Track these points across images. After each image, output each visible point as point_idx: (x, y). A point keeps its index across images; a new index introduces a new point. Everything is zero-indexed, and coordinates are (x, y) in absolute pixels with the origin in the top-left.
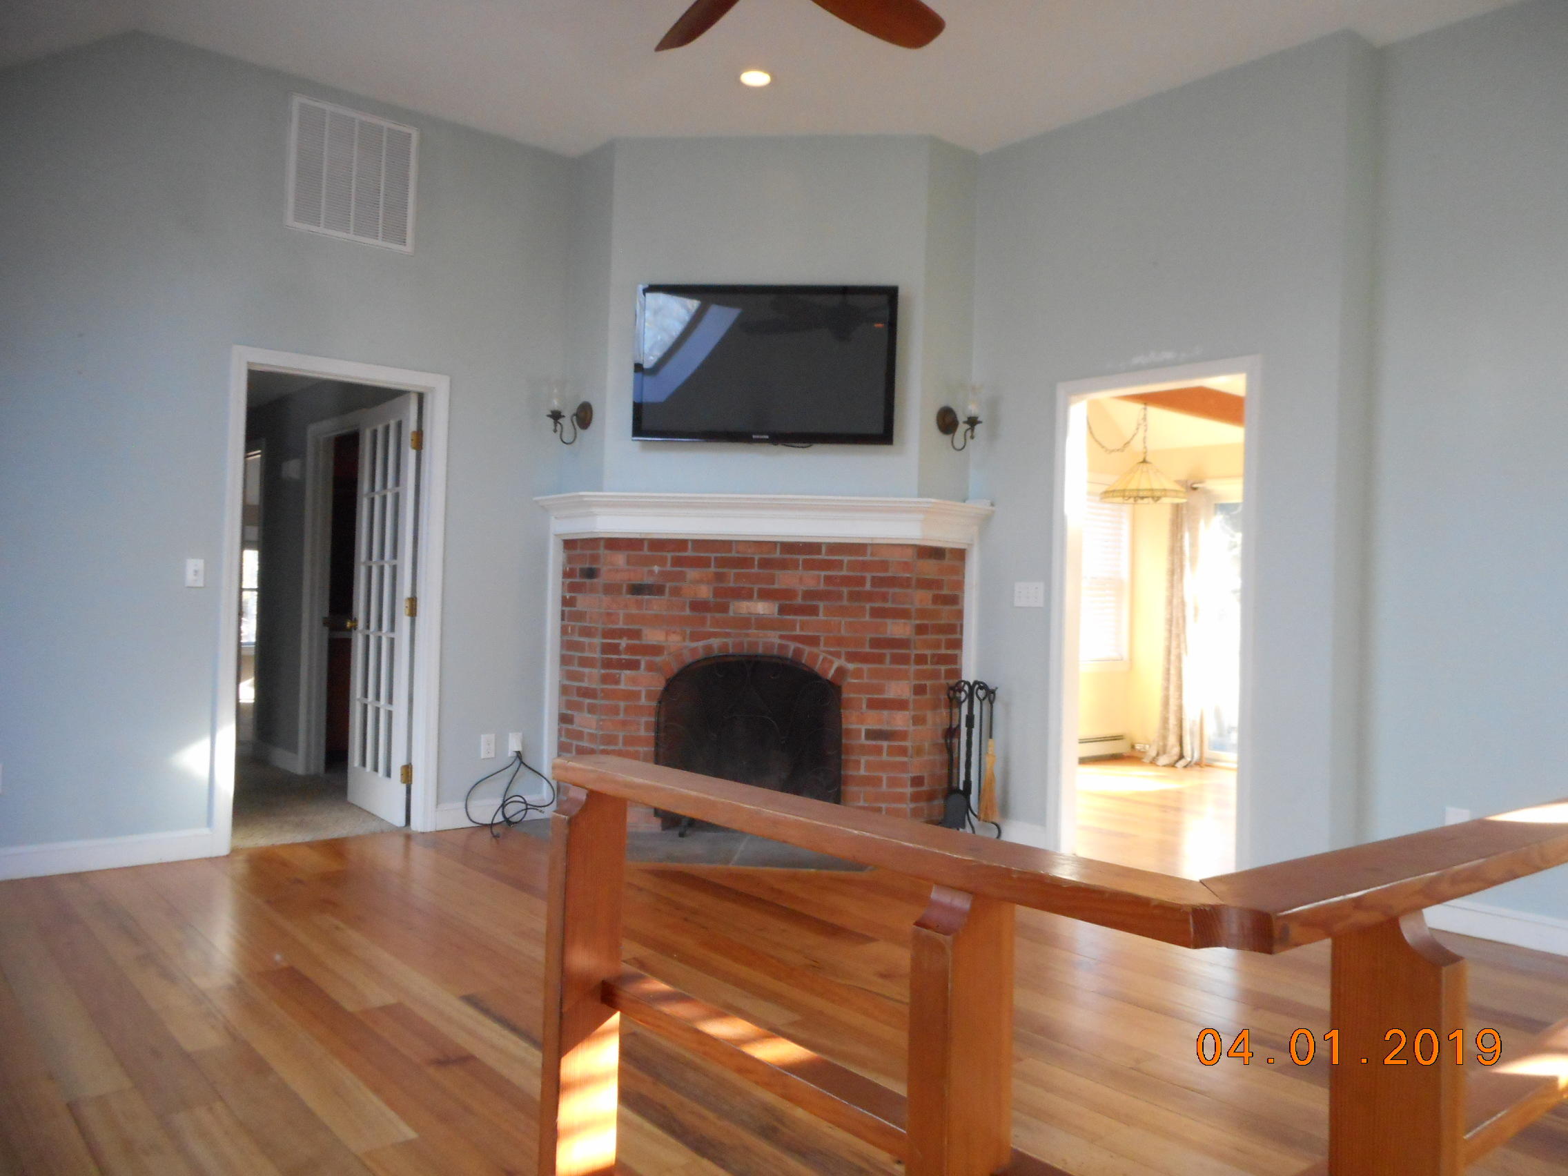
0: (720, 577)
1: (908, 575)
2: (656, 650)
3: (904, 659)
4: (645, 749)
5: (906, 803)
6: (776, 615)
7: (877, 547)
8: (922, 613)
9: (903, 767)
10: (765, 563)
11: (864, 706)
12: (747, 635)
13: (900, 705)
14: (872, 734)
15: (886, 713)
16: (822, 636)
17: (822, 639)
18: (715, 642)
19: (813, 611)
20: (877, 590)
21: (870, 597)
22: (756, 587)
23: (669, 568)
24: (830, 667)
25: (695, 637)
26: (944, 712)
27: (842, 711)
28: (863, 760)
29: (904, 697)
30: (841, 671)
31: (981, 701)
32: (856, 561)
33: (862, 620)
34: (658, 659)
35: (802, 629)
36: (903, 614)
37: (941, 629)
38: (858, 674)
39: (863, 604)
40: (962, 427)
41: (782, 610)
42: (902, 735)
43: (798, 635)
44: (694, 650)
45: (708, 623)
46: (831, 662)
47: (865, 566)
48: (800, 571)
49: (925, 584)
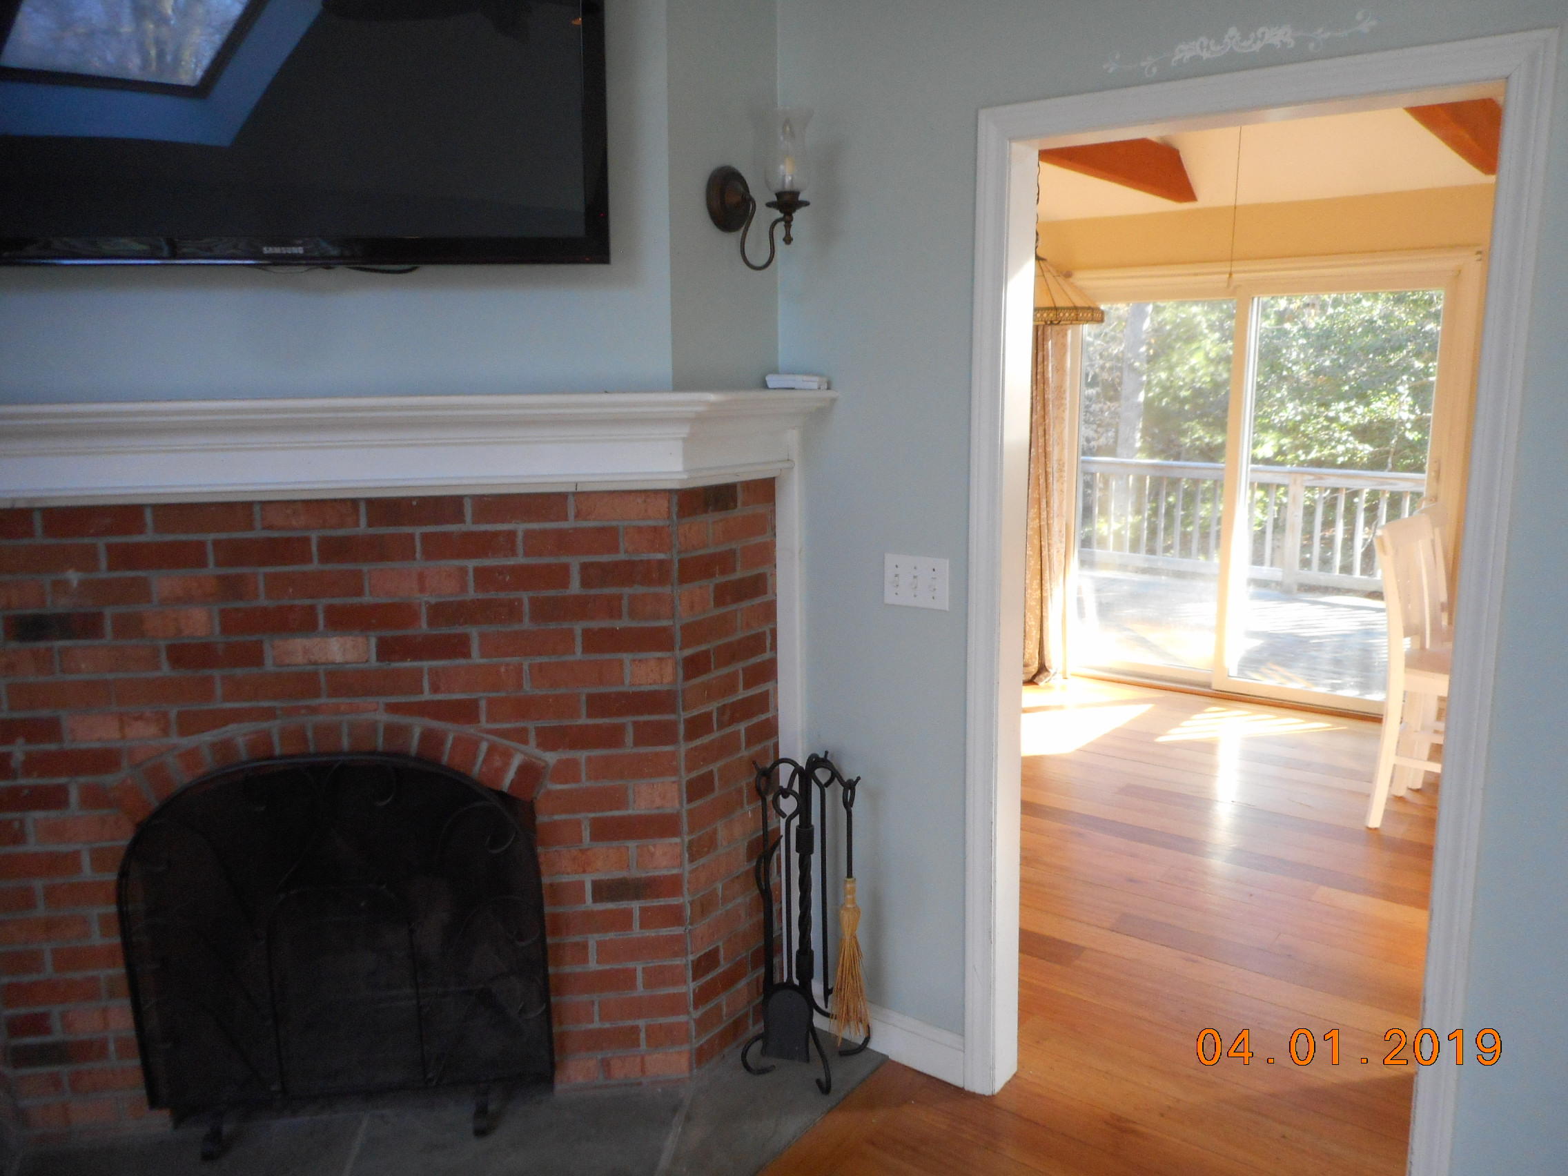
0: (232, 587)
1: (661, 556)
2: (105, 760)
3: (664, 734)
4: (111, 972)
5: (688, 1013)
6: (374, 662)
7: (586, 499)
8: (693, 632)
9: (674, 946)
10: (335, 549)
11: (586, 834)
12: (313, 710)
13: (663, 826)
14: (604, 891)
15: (632, 844)
16: (482, 697)
17: (483, 704)
18: (240, 734)
19: (458, 647)
20: (593, 592)
21: (580, 608)
22: (321, 604)
23: (103, 573)
24: (507, 765)
25: (189, 724)
26: (749, 810)
27: (540, 850)
28: (593, 940)
29: (668, 810)
30: (530, 772)
31: (822, 788)
32: (544, 532)
33: (569, 658)
34: (109, 780)
35: (435, 689)
36: (657, 640)
37: (732, 654)
38: (567, 771)
39: (566, 625)
40: (763, 216)
41: (387, 650)
42: (672, 885)
43: (427, 702)
44: (191, 756)
45: (219, 690)
46: (507, 755)
47: (564, 542)
48: (419, 563)
49: (694, 569)
